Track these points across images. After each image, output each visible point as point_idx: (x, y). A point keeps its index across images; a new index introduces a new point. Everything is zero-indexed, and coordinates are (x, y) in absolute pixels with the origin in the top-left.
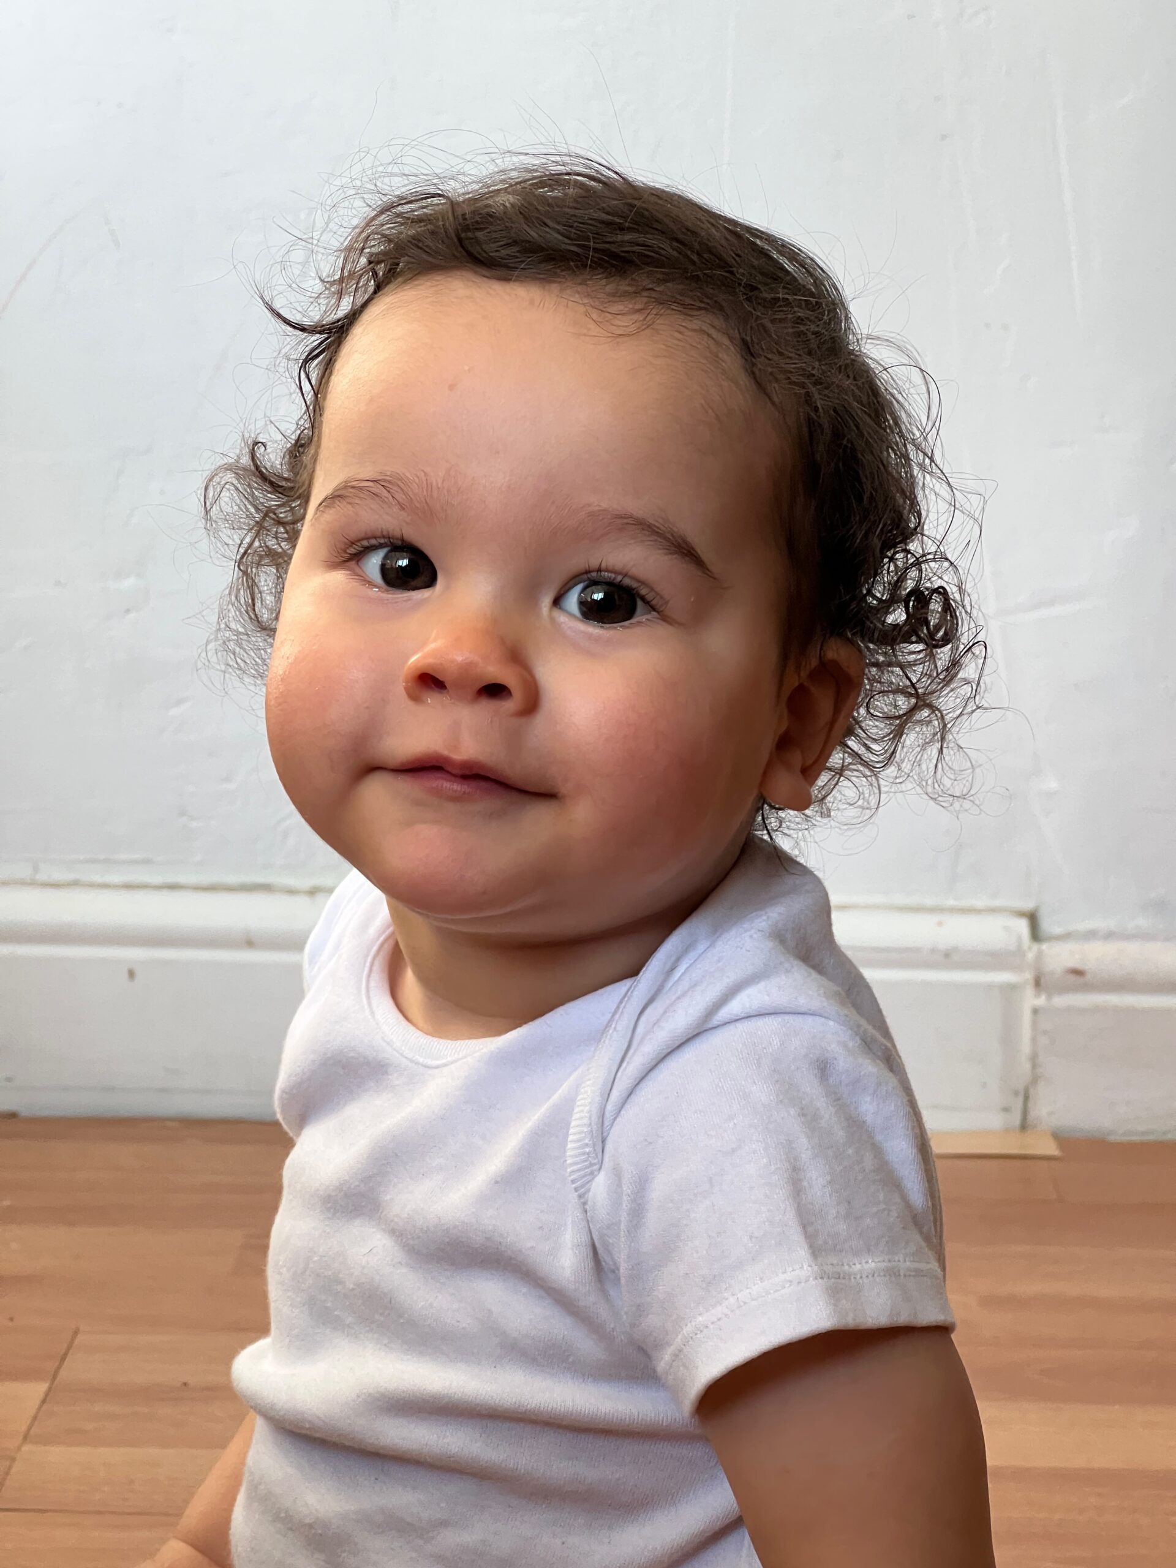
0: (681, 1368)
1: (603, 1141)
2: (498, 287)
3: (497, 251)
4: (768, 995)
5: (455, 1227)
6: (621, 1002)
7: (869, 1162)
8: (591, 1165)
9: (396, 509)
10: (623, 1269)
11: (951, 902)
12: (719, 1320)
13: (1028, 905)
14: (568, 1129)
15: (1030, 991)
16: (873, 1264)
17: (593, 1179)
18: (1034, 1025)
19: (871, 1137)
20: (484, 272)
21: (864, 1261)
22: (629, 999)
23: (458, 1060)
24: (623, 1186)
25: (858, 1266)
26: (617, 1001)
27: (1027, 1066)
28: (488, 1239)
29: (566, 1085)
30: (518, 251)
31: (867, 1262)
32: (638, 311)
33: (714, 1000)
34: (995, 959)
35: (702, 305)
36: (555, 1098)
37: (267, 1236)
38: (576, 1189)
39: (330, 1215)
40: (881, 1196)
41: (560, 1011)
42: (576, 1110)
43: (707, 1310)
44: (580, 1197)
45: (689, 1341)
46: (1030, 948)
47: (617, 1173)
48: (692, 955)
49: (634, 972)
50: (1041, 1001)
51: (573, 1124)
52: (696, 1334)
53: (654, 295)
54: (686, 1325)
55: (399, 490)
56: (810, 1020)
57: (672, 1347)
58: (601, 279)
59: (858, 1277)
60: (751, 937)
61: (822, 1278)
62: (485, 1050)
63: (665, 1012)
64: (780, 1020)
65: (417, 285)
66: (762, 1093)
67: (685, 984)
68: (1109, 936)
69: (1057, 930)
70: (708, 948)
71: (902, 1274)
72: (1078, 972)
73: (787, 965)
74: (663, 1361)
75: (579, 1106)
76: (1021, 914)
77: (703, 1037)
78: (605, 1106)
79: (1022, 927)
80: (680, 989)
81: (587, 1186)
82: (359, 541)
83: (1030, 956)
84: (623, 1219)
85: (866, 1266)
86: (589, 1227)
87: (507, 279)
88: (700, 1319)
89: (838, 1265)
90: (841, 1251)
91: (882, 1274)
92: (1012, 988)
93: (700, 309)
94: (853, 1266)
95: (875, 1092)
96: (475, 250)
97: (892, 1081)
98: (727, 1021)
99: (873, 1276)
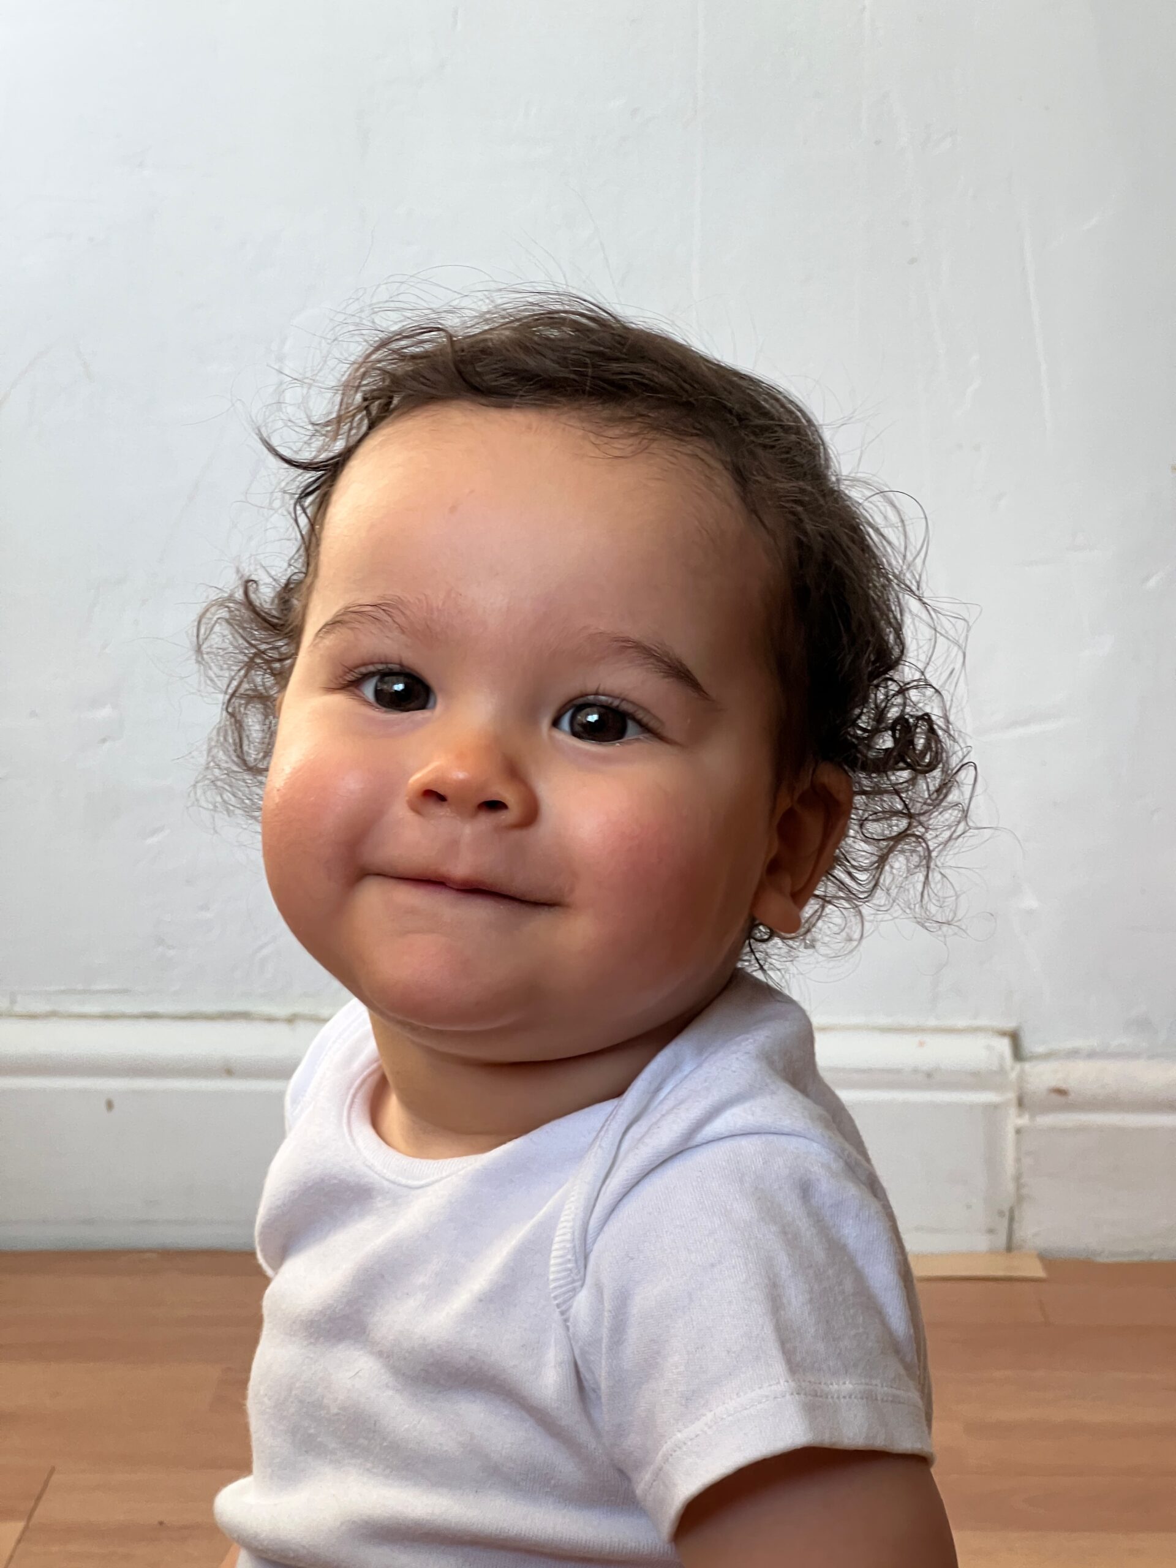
0: (662, 1487)
1: (586, 1258)
2: (495, 414)
3: (496, 381)
4: (753, 1115)
5: (439, 1347)
6: (607, 1120)
7: (849, 1285)
8: (574, 1281)
9: (396, 633)
10: (604, 1385)
11: (932, 1022)
12: (697, 1436)
13: (1010, 1025)
14: (551, 1244)
15: (1013, 1111)
16: (851, 1386)
17: (574, 1296)
18: (1018, 1144)
19: (852, 1261)
20: (483, 401)
21: (841, 1383)
22: (614, 1117)
23: (442, 1178)
24: (605, 1302)
25: (836, 1387)
26: (603, 1120)
27: (1011, 1187)
28: (471, 1358)
29: (551, 1203)
30: (515, 380)
31: (844, 1383)
32: (635, 435)
33: (698, 1118)
34: (977, 1079)
35: (695, 431)
36: (541, 1213)
37: (248, 1369)
38: (558, 1306)
39: (312, 1340)
40: (860, 1320)
41: (547, 1127)
42: (560, 1226)
43: (686, 1427)
44: (562, 1313)
45: (668, 1459)
46: (1012, 1069)
47: (599, 1289)
48: (679, 1076)
49: (618, 1092)
50: (1024, 1121)
51: (557, 1239)
52: (675, 1451)
53: (648, 420)
54: (666, 1443)
55: (400, 614)
56: (794, 1140)
57: (652, 1467)
58: (597, 405)
59: (835, 1396)
60: (737, 1059)
61: (798, 1394)
62: (469, 1168)
63: (649, 1129)
64: (764, 1139)
65: (414, 416)
66: (744, 1210)
67: (670, 1103)
68: (1092, 1055)
69: (1040, 1049)
70: (695, 1069)
71: (879, 1398)
72: (1061, 1092)
73: (772, 1087)
74: (642, 1483)
75: (562, 1222)
76: (1003, 1034)
77: (686, 1154)
78: (588, 1223)
79: (1004, 1046)
80: (666, 1107)
81: (568, 1303)
82: (357, 667)
83: (1013, 1075)
84: (605, 1335)
85: (843, 1387)
86: (571, 1345)
87: (507, 407)
88: (679, 1435)
89: (815, 1383)
90: (819, 1370)
91: (859, 1396)
92: (996, 1107)
93: (692, 435)
94: (831, 1386)
95: (857, 1216)
96: (476, 380)
97: (875, 1206)
98: (710, 1139)
99: (850, 1397)
